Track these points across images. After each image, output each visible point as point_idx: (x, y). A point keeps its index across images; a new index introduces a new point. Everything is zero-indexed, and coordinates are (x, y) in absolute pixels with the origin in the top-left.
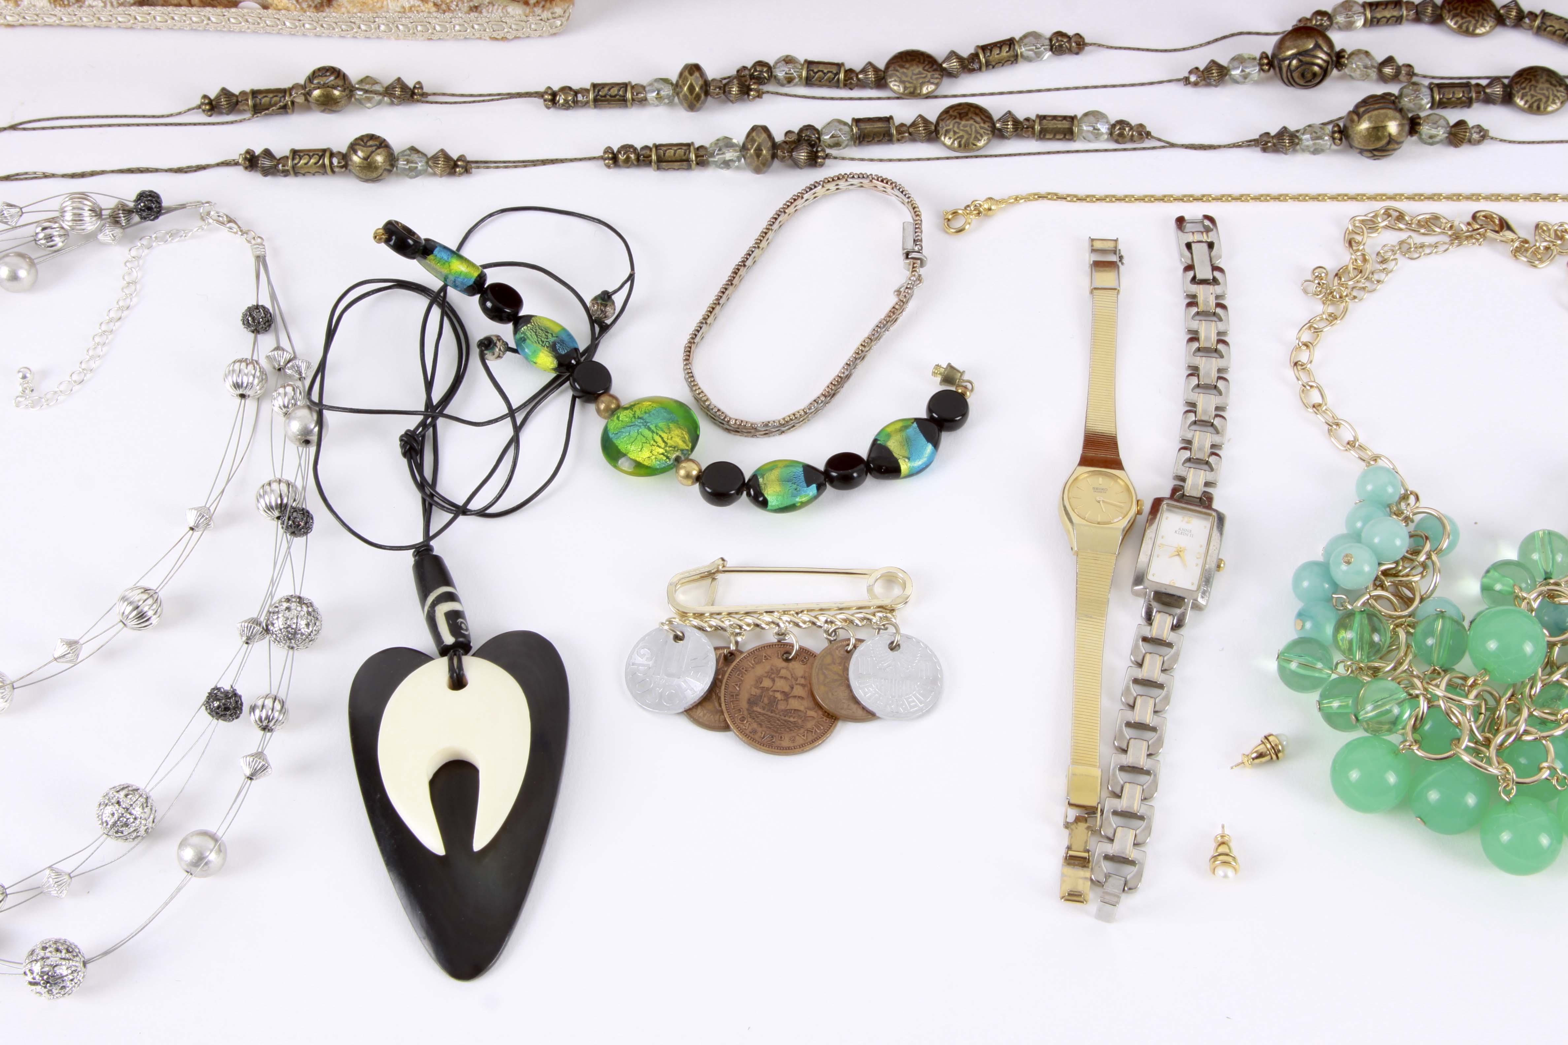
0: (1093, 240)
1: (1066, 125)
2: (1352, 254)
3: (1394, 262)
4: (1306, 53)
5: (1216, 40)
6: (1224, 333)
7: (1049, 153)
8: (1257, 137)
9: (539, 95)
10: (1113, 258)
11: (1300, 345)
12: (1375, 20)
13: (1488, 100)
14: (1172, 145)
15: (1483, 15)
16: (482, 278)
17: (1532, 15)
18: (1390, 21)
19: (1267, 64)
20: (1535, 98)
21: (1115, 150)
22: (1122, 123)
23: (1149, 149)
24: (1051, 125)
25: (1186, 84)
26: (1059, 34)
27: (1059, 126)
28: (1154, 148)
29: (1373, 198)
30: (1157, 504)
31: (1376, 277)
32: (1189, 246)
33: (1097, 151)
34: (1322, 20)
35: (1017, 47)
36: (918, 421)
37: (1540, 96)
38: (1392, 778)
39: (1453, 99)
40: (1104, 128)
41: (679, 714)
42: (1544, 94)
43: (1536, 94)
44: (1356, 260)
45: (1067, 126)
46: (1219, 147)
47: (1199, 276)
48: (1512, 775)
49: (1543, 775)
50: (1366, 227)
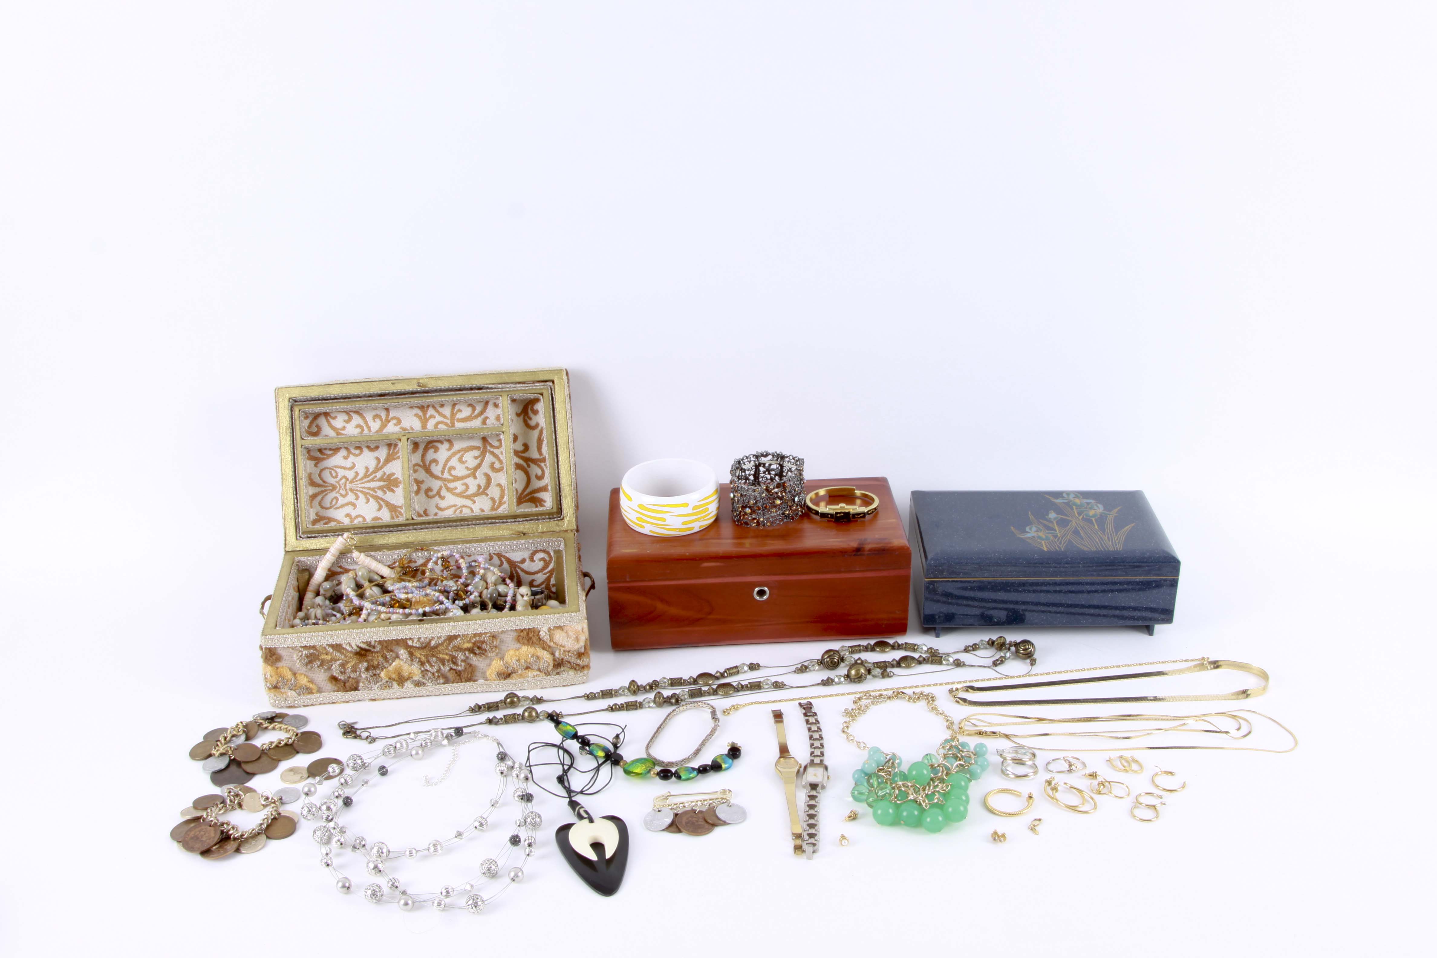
0: (772, 711)
1: (759, 686)
2: (856, 706)
4: (831, 656)
6: (819, 727)
8: (820, 683)
9: (584, 696)
10: (780, 714)
11: (844, 728)
12: (852, 651)
13: (893, 666)
14: (793, 687)
15: (886, 647)
16: (576, 733)
17: (901, 645)
18: (857, 652)
19: (818, 666)
20: (907, 665)
21: (775, 690)
22: (776, 684)
23: (786, 689)
24: (754, 686)
25: (795, 673)
27: (757, 686)
28: (788, 689)
29: (860, 693)
30: (805, 768)
31: (865, 710)
32: (804, 709)
35: (738, 668)
36: (726, 754)
37: (909, 663)
38: (891, 811)
39: (881, 666)
40: (771, 685)
41: (663, 830)
44: (858, 707)
46: (809, 686)
47: (809, 716)
48: (927, 801)
49: (936, 801)
50: (860, 699)
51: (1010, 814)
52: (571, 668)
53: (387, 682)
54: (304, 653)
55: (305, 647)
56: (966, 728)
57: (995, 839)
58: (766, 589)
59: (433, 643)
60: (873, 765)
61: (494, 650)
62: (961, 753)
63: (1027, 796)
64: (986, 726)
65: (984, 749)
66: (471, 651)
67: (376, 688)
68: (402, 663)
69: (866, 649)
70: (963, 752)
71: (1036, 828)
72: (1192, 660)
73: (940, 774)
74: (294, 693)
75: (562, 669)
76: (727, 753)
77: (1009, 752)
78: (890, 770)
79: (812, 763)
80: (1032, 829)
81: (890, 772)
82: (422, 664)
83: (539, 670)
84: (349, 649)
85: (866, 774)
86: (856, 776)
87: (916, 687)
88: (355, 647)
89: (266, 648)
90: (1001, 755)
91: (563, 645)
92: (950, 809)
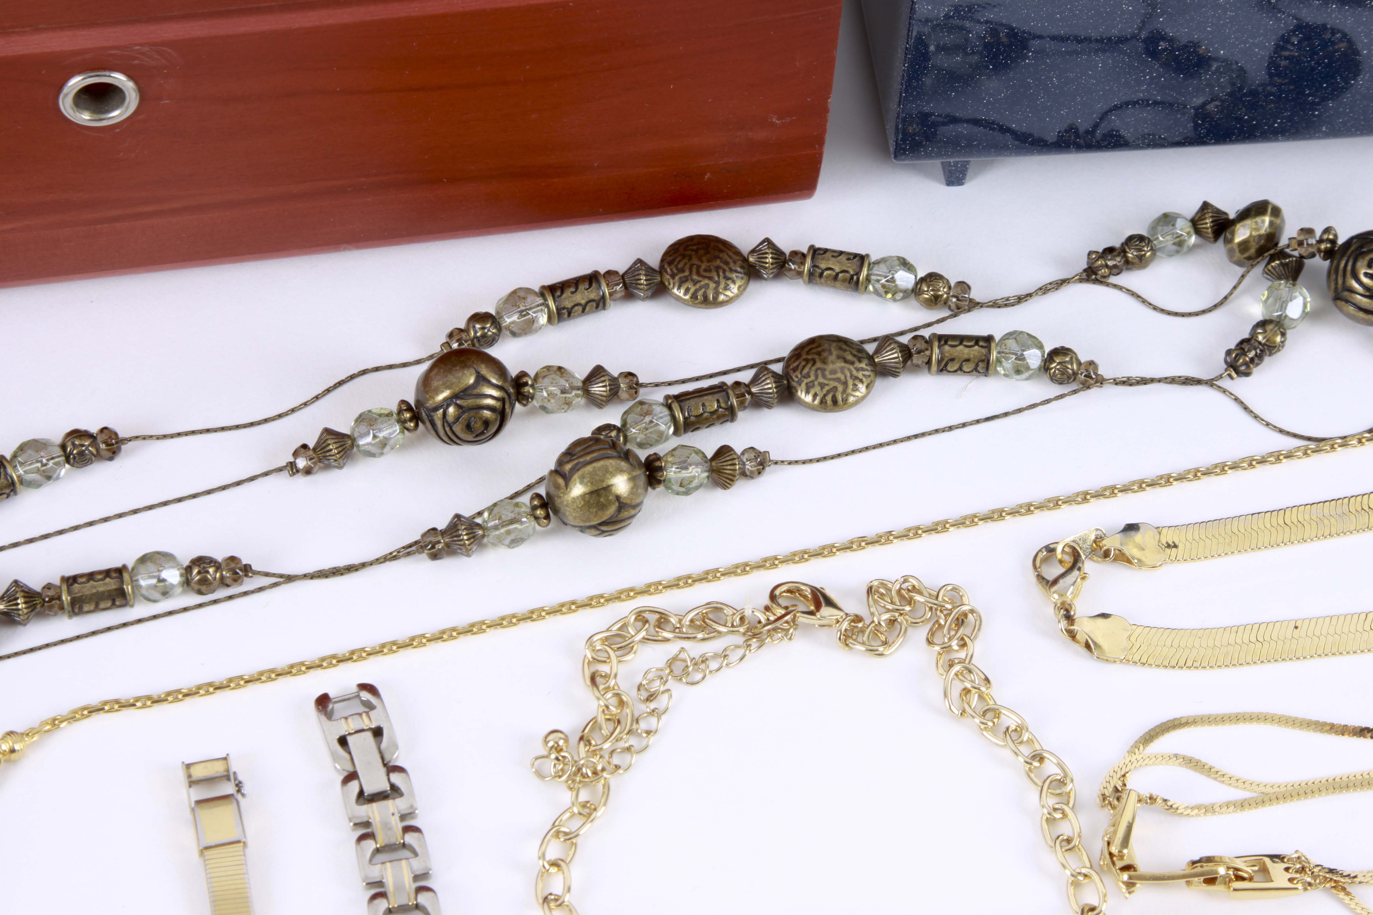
0: (188, 766)
1: (111, 584)
2: (598, 699)
3: (666, 696)
5: (328, 391)
6: (425, 875)
7: (94, 633)
8: (418, 537)
10: (229, 789)
11: (547, 867)
12: (565, 311)
13: (759, 403)
14: (290, 579)
15: (724, 271)
17: (798, 256)
18: (588, 308)
19: (411, 420)
20: (827, 388)
21: (200, 606)
22: (201, 562)
23: (253, 592)
24: (88, 589)
25: (294, 474)
26: (76, 434)
27: (101, 589)
28: (261, 589)
29: (617, 597)
31: (643, 725)
32: (343, 741)
33: (170, 613)
34: (483, 328)
35: (10, 470)
37: (833, 384)
39: (706, 415)
40: (173, 576)
42: (838, 380)
43: (826, 382)
44: (607, 707)
45: (114, 587)
46: (364, 565)
47: (369, 789)
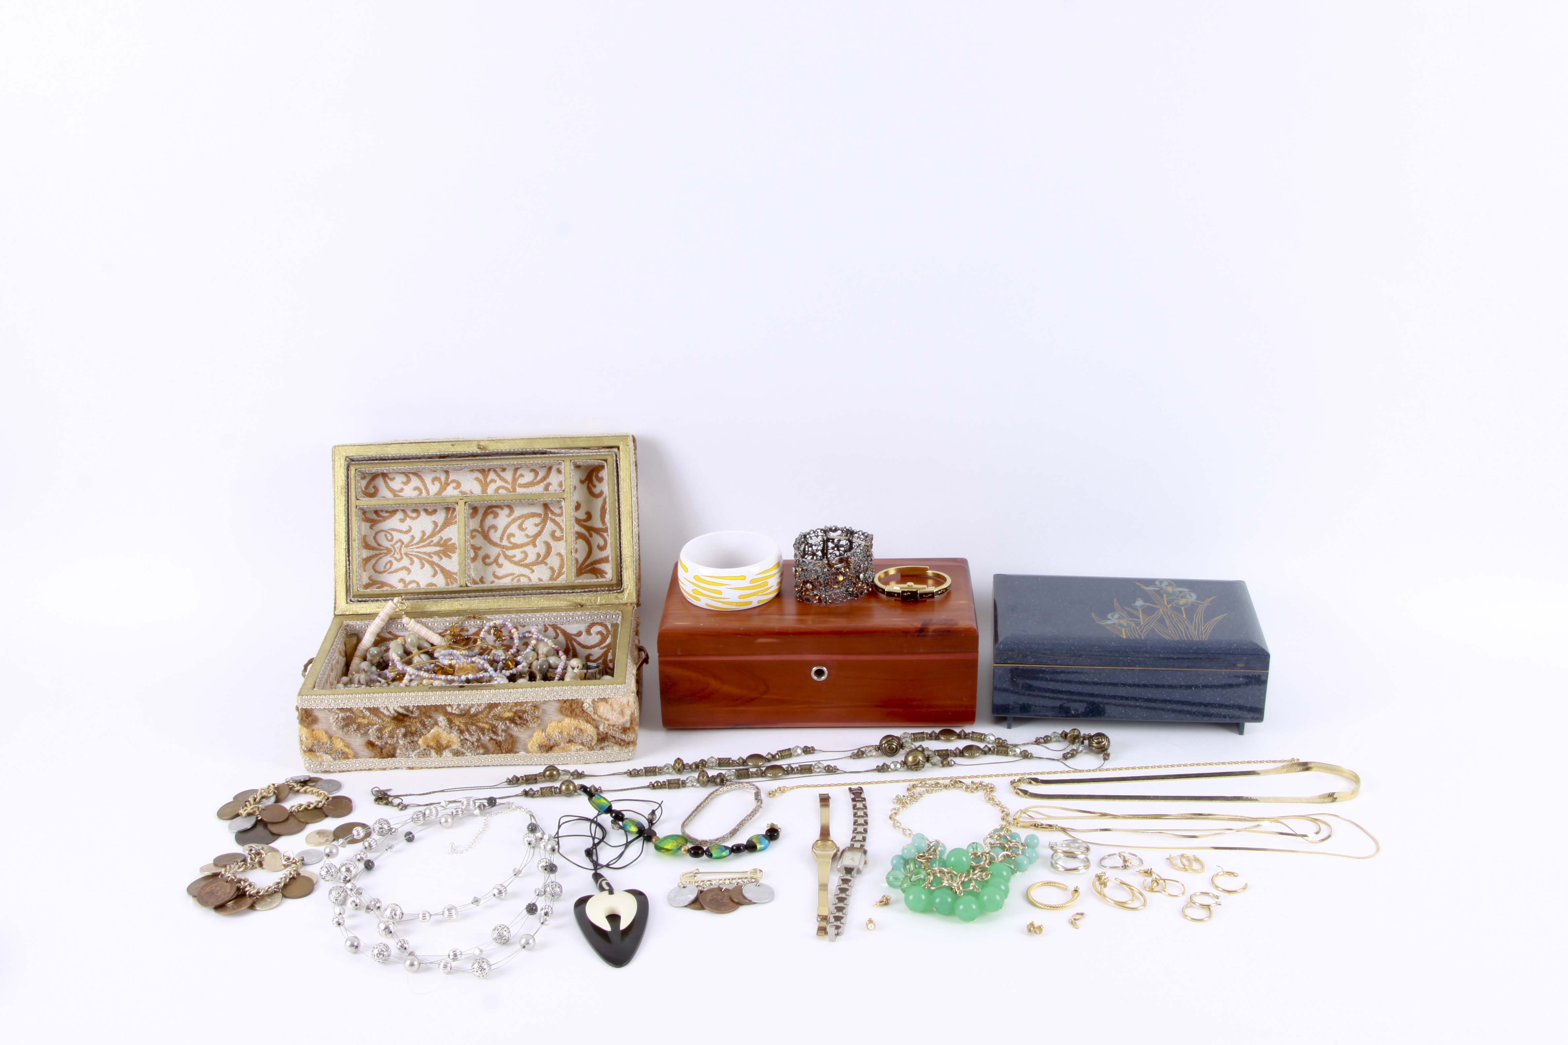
0: (820, 795)
2: (909, 794)
3: (923, 795)
4: (890, 742)
6: (866, 813)
7: (804, 776)
8: (875, 769)
9: (626, 773)
10: (827, 798)
11: (893, 815)
12: (915, 739)
13: (956, 755)
14: (847, 773)
15: (952, 736)
16: (610, 807)
17: (969, 734)
18: (920, 739)
19: (878, 749)
20: (968, 755)
21: (827, 775)
22: (829, 768)
24: (805, 770)
25: (849, 759)
28: (841, 773)
29: (916, 780)
30: (844, 852)
31: (918, 798)
32: (853, 795)
33: (821, 775)
35: (791, 751)
36: (763, 835)
38: (923, 897)
39: (942, 756)
40: (823, 770)
41: (686, 906)
42: (974, 753)
45: (809, 768)
46: (862, 772)
47: (857, 801)
48: (961, 888)
49: (971, 888)
50: (914, 786)
51: (1051, 907)
52: (616, 743)
53: (425, 749)
54: (340, 715)
55: (342, 710)
56: (1021, 819)
57: (1030, 931)
58: (825, 669)
59: (473, 711)
60: (913, 851)
61: (535, 720)
62: (1009, 843)
63: (1073, 889)
64: (1043, 819)
65: (1036, 841)
66: (512, 720)
67: (413, 756)
68: (440, 730)
69: (931, 737)
70: (1010, 842)
71: (1076, 922)
72: (1280, 761)
73: (982, 863)
74: (330, 757)
75: (606, 743)
76: (764, 833)
77: (1062, 846)
78: (931, 857)
79: (852, 848)
80: (1072, 923)
81: (930, 859)
82: (461, 732)
83: (582, 744)
84: (387, 713)
85: (904, 859)
86: (895, 862)
87: (976, 777)
88: (393, 712)
89: (302, 709)
90: (1052, 847)
91: (608, 718)
92: (985, 898)
